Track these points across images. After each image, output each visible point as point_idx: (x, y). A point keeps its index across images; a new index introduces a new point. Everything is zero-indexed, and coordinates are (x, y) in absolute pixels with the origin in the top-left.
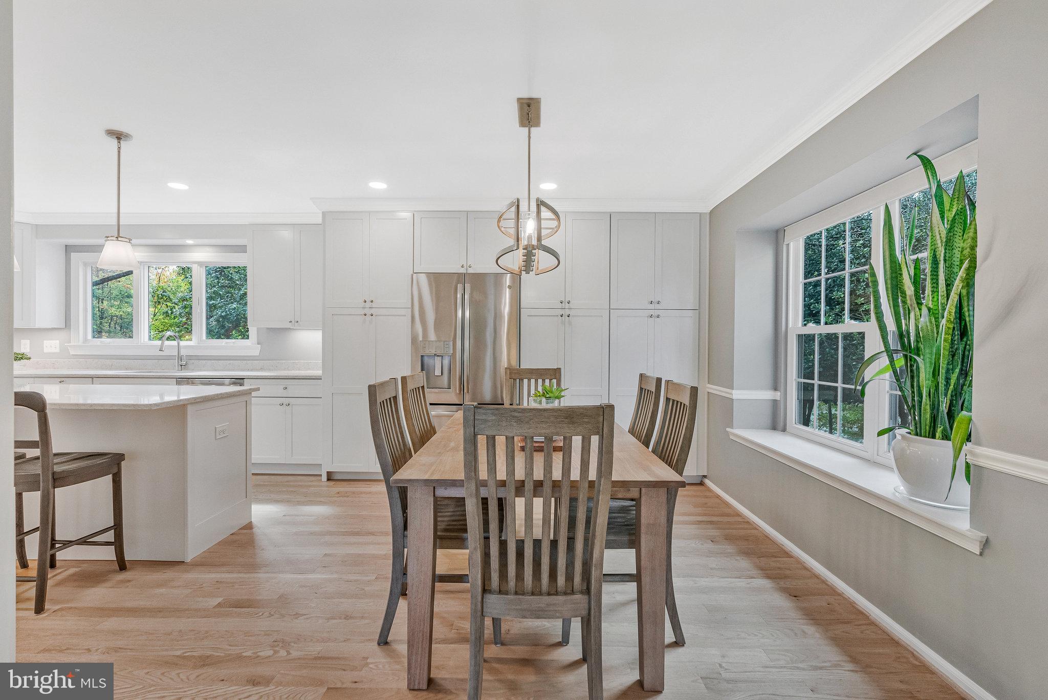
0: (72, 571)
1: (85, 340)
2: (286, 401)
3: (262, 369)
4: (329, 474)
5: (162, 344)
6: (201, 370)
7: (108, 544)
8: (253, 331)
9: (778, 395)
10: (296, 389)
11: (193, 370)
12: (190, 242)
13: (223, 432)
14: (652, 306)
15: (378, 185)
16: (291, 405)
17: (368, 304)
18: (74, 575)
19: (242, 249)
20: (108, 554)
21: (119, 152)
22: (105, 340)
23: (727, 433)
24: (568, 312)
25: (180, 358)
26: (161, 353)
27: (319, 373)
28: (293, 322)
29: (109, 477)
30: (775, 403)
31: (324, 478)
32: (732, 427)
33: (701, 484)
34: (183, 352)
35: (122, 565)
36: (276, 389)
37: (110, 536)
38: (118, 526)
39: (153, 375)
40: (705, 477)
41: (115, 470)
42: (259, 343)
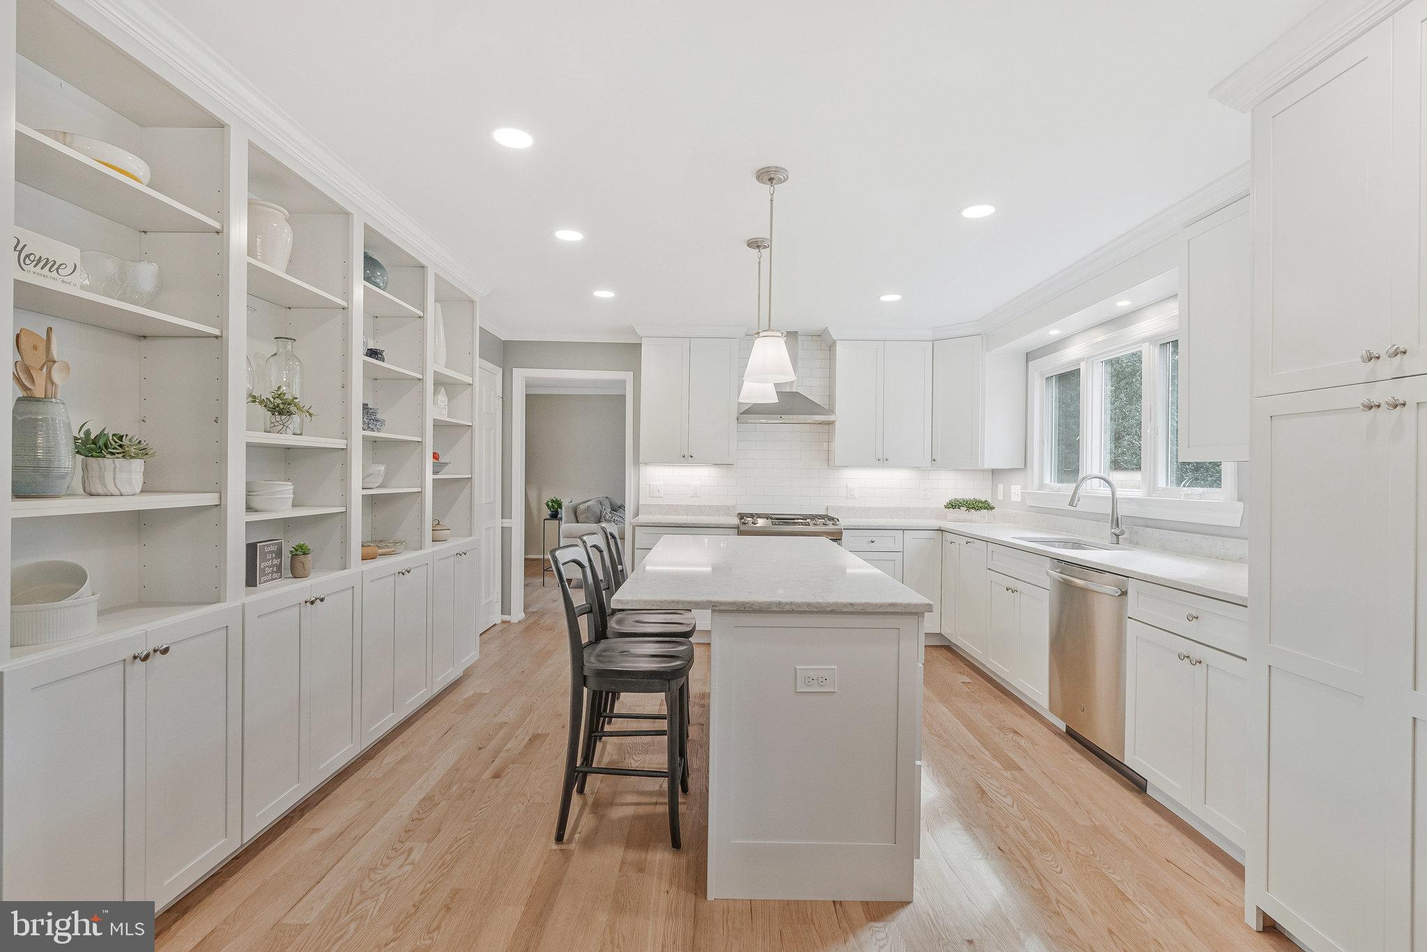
1: (1043, 485)
13: (817, 681)
16: (1203, 666)
42: (1239, 499)
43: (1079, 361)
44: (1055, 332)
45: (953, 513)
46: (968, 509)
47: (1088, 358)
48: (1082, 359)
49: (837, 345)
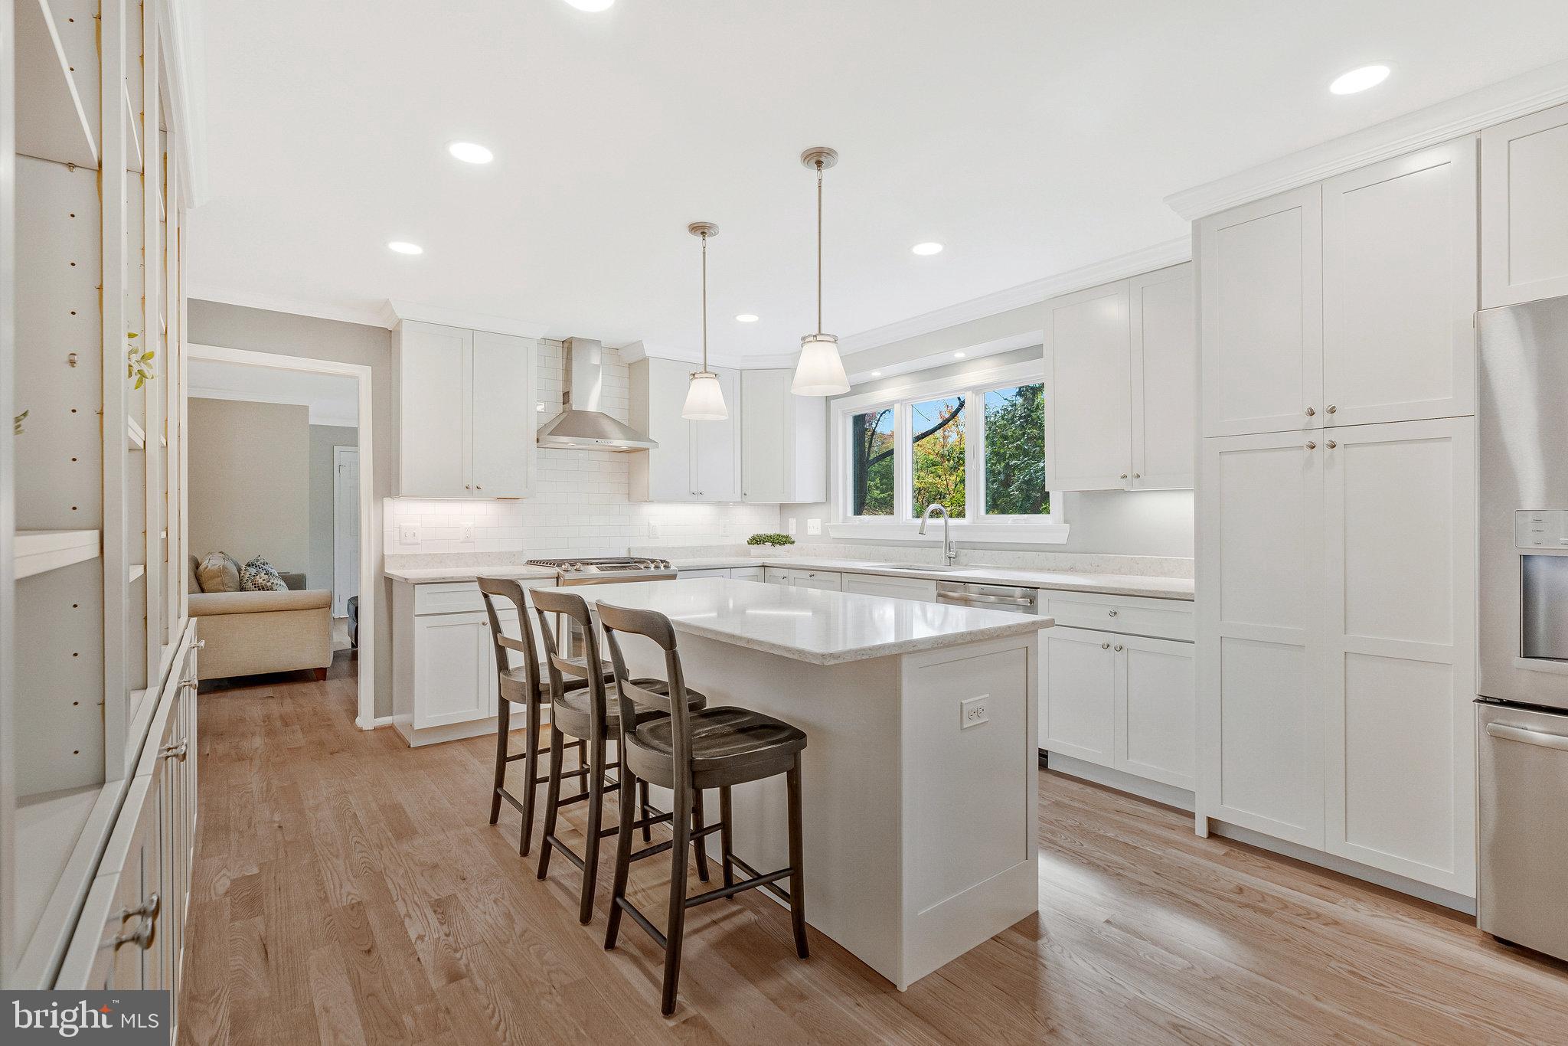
1: (845, 518)
2: (1116, 640)
3: (1072, 570)
4: (1212, 823)
5: (923, 522)
6: (976, 567)
8: (1055, 500)
10: (1136, 617)
11: (967, 566)
12: (960, 355)
13: (977, 713)
16: (1124, 651)
17: (1318, 421)
19: (1034, 352)
22: (865, 518)
25: (949, 546)
26: (921, 538)
27: (1185, 583)
28: (1129, 477)
29: (783, 777)
31: (1202, 830)
34: (953, 537)
36: (1096, 613)
38: (795, 871)
39: (907, 573)
41: (790, 765)
42: (1066, 522)
43: (893, 403)
44: (876, 374)
45: (756, 549)
46: (774, 543)
47: (903, 400)
48: (897, 401)
49: (653, 366)
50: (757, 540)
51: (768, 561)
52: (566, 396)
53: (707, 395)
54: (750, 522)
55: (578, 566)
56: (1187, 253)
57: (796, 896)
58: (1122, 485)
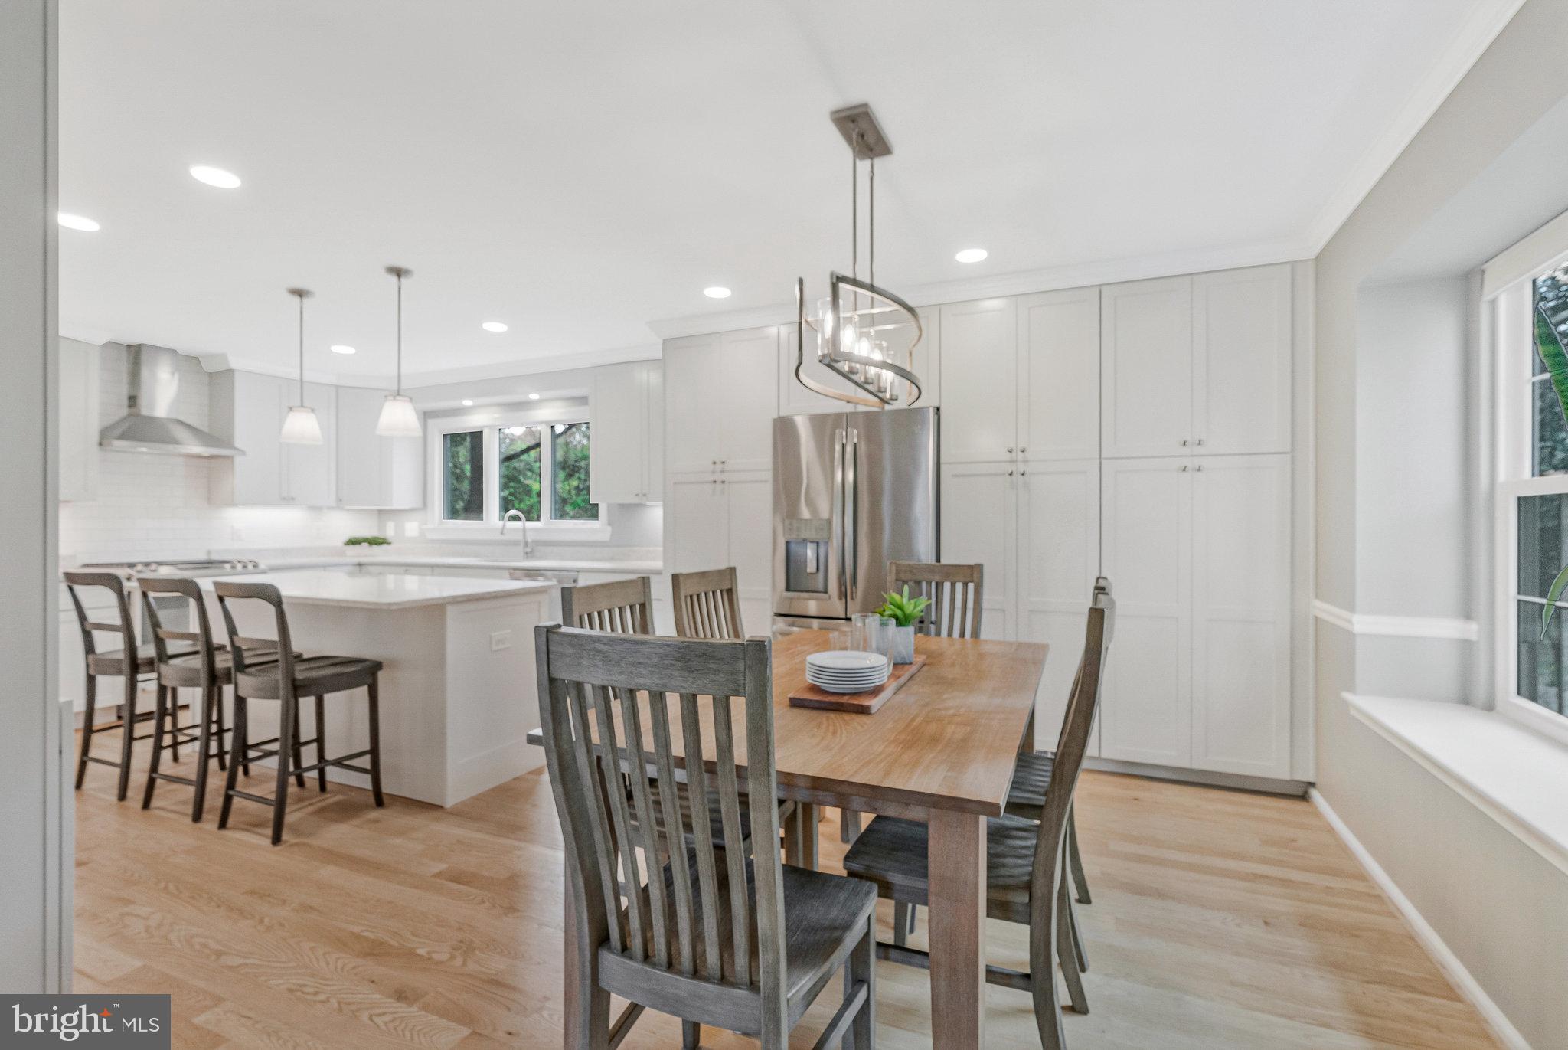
0: (339, 797)
1: (438, 522)
3: (609, 559)
5: (505, 526)
7: (364, 771)
8: (602, 511)
9: (1472, 630)
13: (502, 641)
14: (1186, 450)
15: (718, 292)
17: (719, 467)
18: (336, 804)
20: (365, 782)
21: (399, 292)
22: (457, 523)
23: (1346, 704)
24: (1021, 468)
25: (526, 544)
26: (504, 537)
27: (659, 565)
28: (643, 495)
29: (364, 689)
30: (1466, 647)
32: (1352, 689)
33: (1304, 797)
34: (530, 536)
35: (379, 799)
37: (365, 762)
38: (374, 751)
40: (1312, 784)
41: (370, 681)
42: (609, 524)
43: (483, 427)
44: (466, 403)
45: (353, 550)
46: (370, 545)
47: (491, 426)
48: (487, 427)
49: (237, 375)
50: (354, 542)
51: (363, 560)
52: (133, 400)
53: (303, 425)
54: (343, 525)
55: (153, 567)
56: (659, 354)
57: (375, 771)
58: (636, 500)
